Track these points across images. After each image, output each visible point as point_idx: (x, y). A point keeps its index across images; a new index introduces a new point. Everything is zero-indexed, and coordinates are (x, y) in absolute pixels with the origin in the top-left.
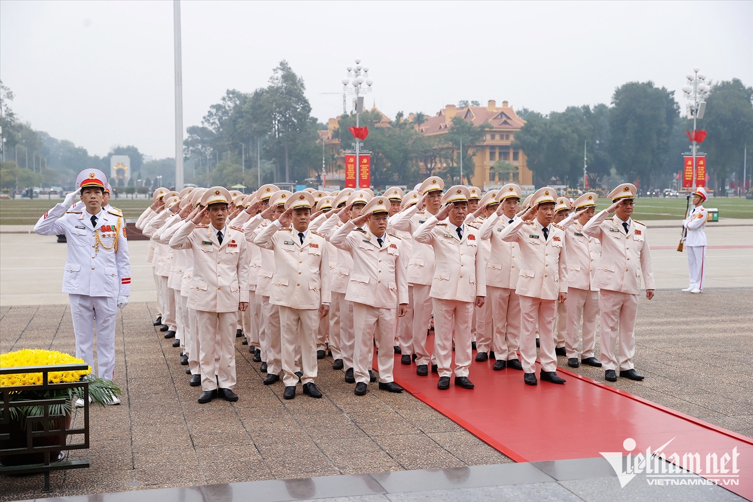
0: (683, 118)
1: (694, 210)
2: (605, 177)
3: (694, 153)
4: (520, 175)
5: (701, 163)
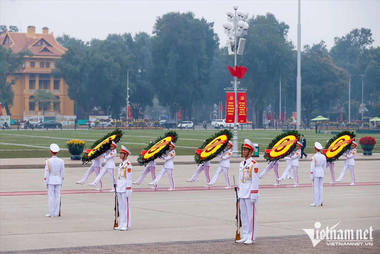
0: (222, 50)
1: (245, 162)
2: (148, 108)
3: (236, 89)
4: (61, 105)
5: (242, 98)
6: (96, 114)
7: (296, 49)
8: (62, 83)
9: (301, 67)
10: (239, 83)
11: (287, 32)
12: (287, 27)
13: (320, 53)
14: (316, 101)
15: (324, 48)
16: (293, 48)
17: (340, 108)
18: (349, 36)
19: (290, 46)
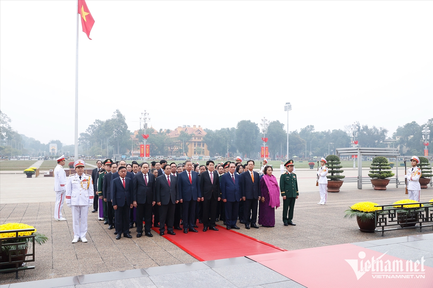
0: (260, 133)
1: (264, 166)
2: (235, 153)
3: (264, 146)
4: (205, 152)
5: (267, 149)
6: (217, 155)
7: (287, 133)
8: (205, 144)
9: (289, 139)
10: (266, 143)
11: (284, 127)
12: (284, 125)
13: (295, 134)
14: (294, 151)
15: (297, 132)
16: (286, 132)
17: (302, 153)
18: (306, 128)
19: (284, 131)
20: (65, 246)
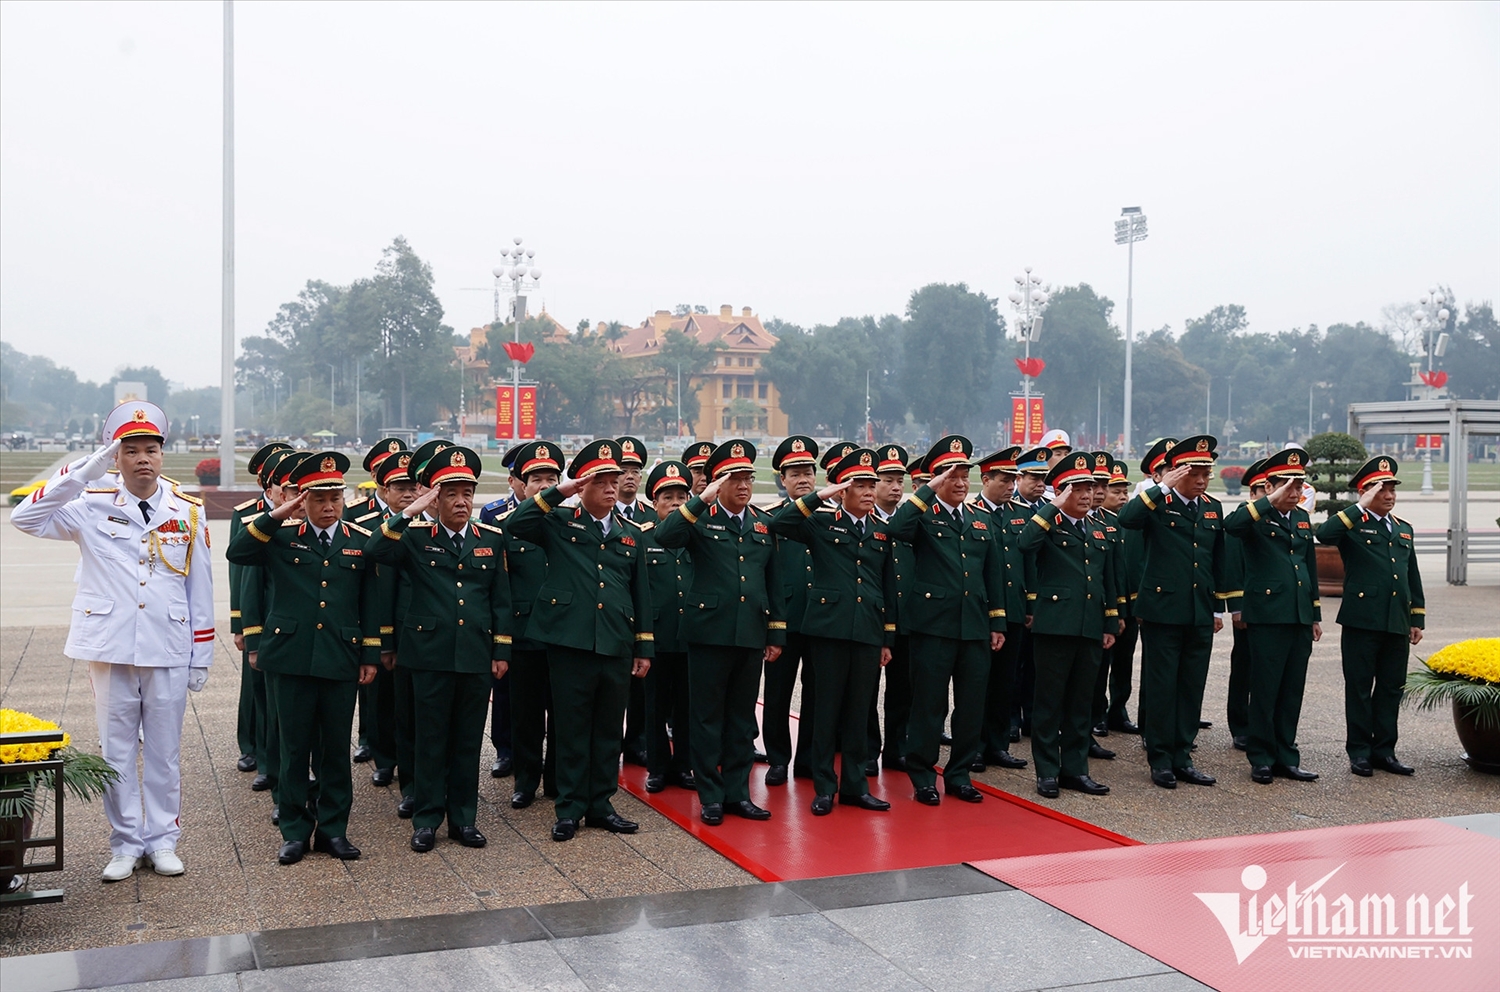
2: (898, 426)
3: (1027, 393)
4: (770, 422)
7: (1124, 338)
8: (771, 388)
9: (1133, 365)
11: (1111, 311)
12: (1111, 304)
13: (1162, 343)
14: (1155, 416)
15: (1168, 336)
16: (1119, 335)
17: (1192, 428)
18: (1209, 318)
19: (1114, 333)
20: (188, 808)
